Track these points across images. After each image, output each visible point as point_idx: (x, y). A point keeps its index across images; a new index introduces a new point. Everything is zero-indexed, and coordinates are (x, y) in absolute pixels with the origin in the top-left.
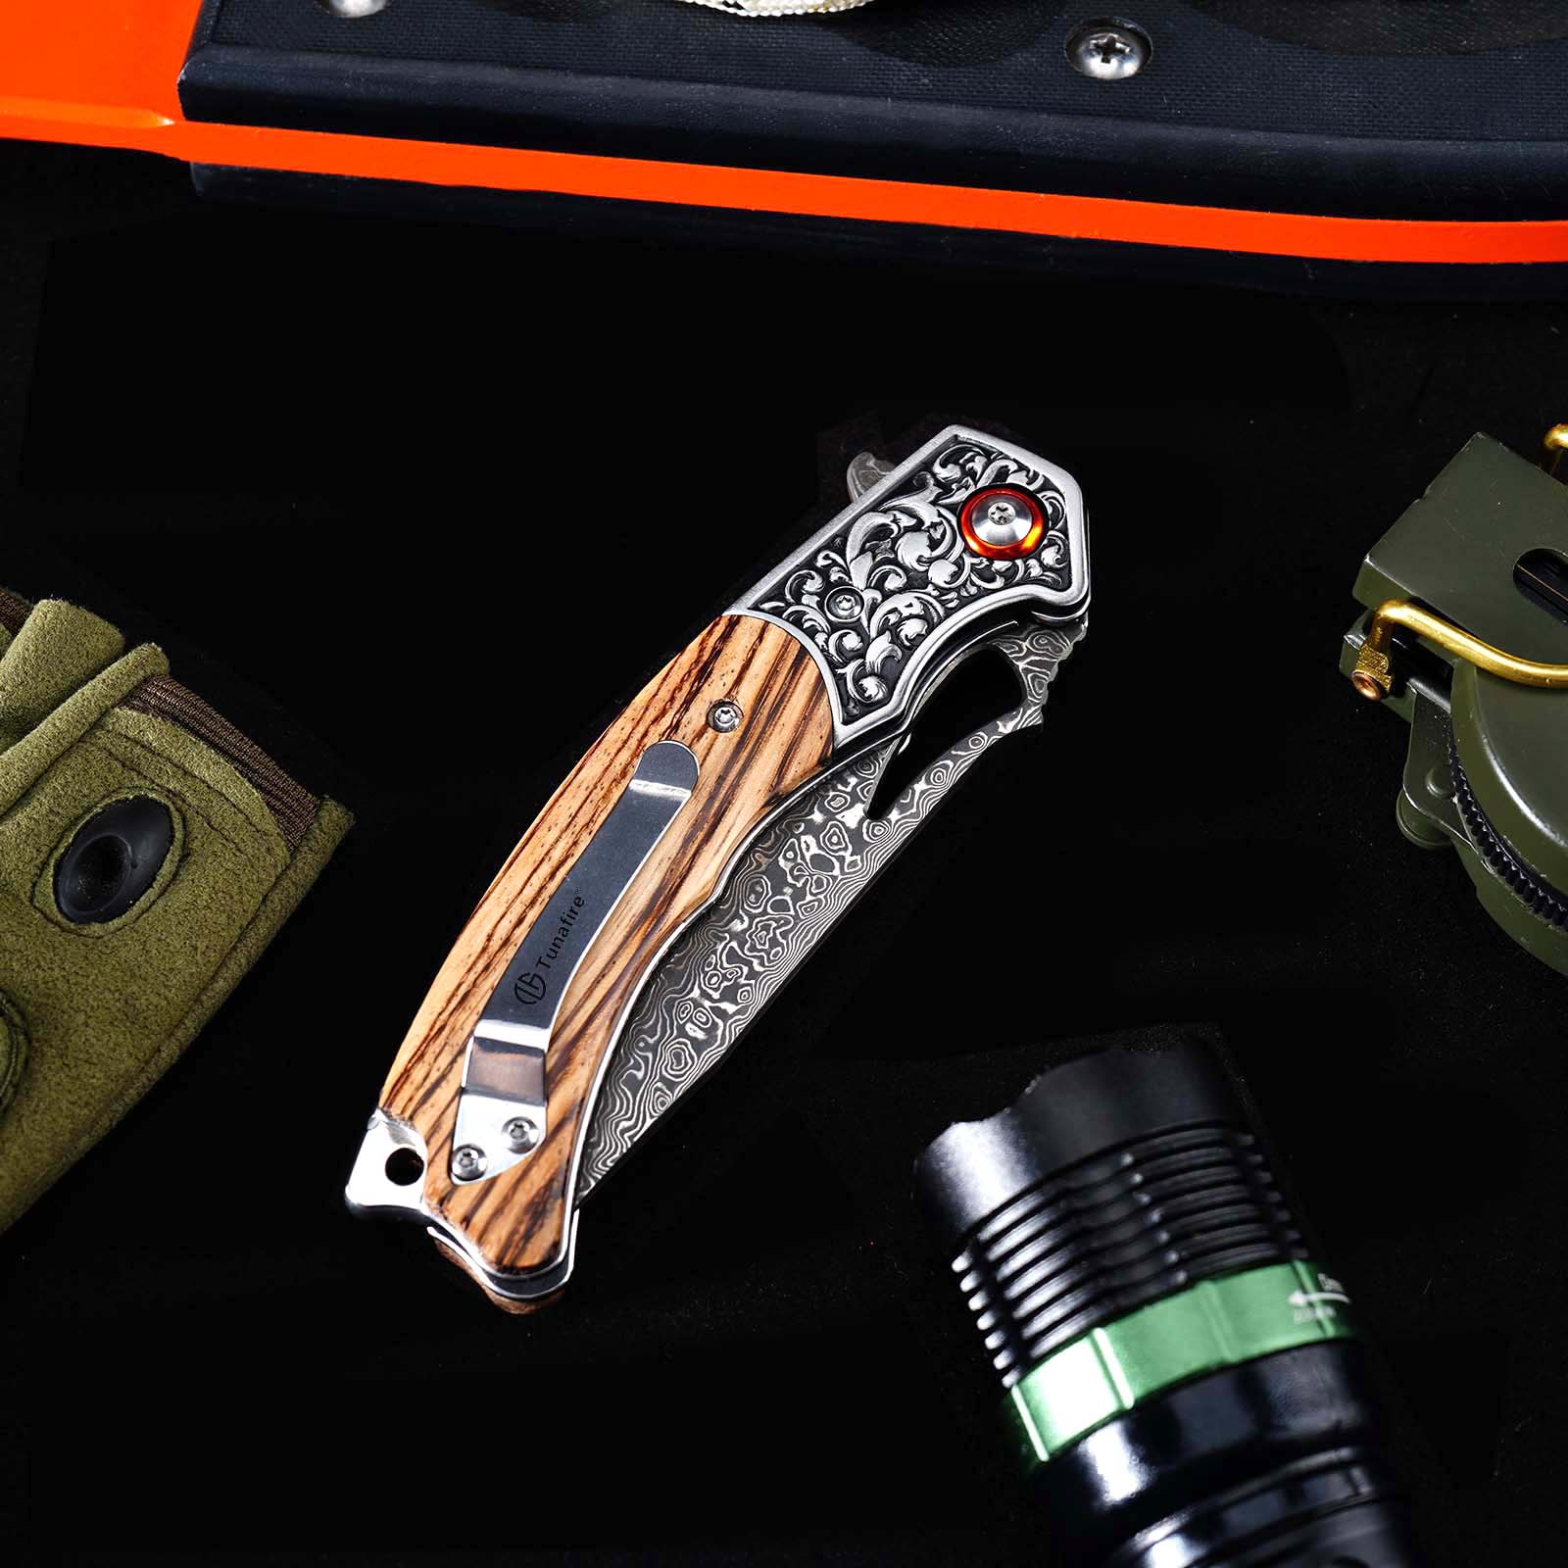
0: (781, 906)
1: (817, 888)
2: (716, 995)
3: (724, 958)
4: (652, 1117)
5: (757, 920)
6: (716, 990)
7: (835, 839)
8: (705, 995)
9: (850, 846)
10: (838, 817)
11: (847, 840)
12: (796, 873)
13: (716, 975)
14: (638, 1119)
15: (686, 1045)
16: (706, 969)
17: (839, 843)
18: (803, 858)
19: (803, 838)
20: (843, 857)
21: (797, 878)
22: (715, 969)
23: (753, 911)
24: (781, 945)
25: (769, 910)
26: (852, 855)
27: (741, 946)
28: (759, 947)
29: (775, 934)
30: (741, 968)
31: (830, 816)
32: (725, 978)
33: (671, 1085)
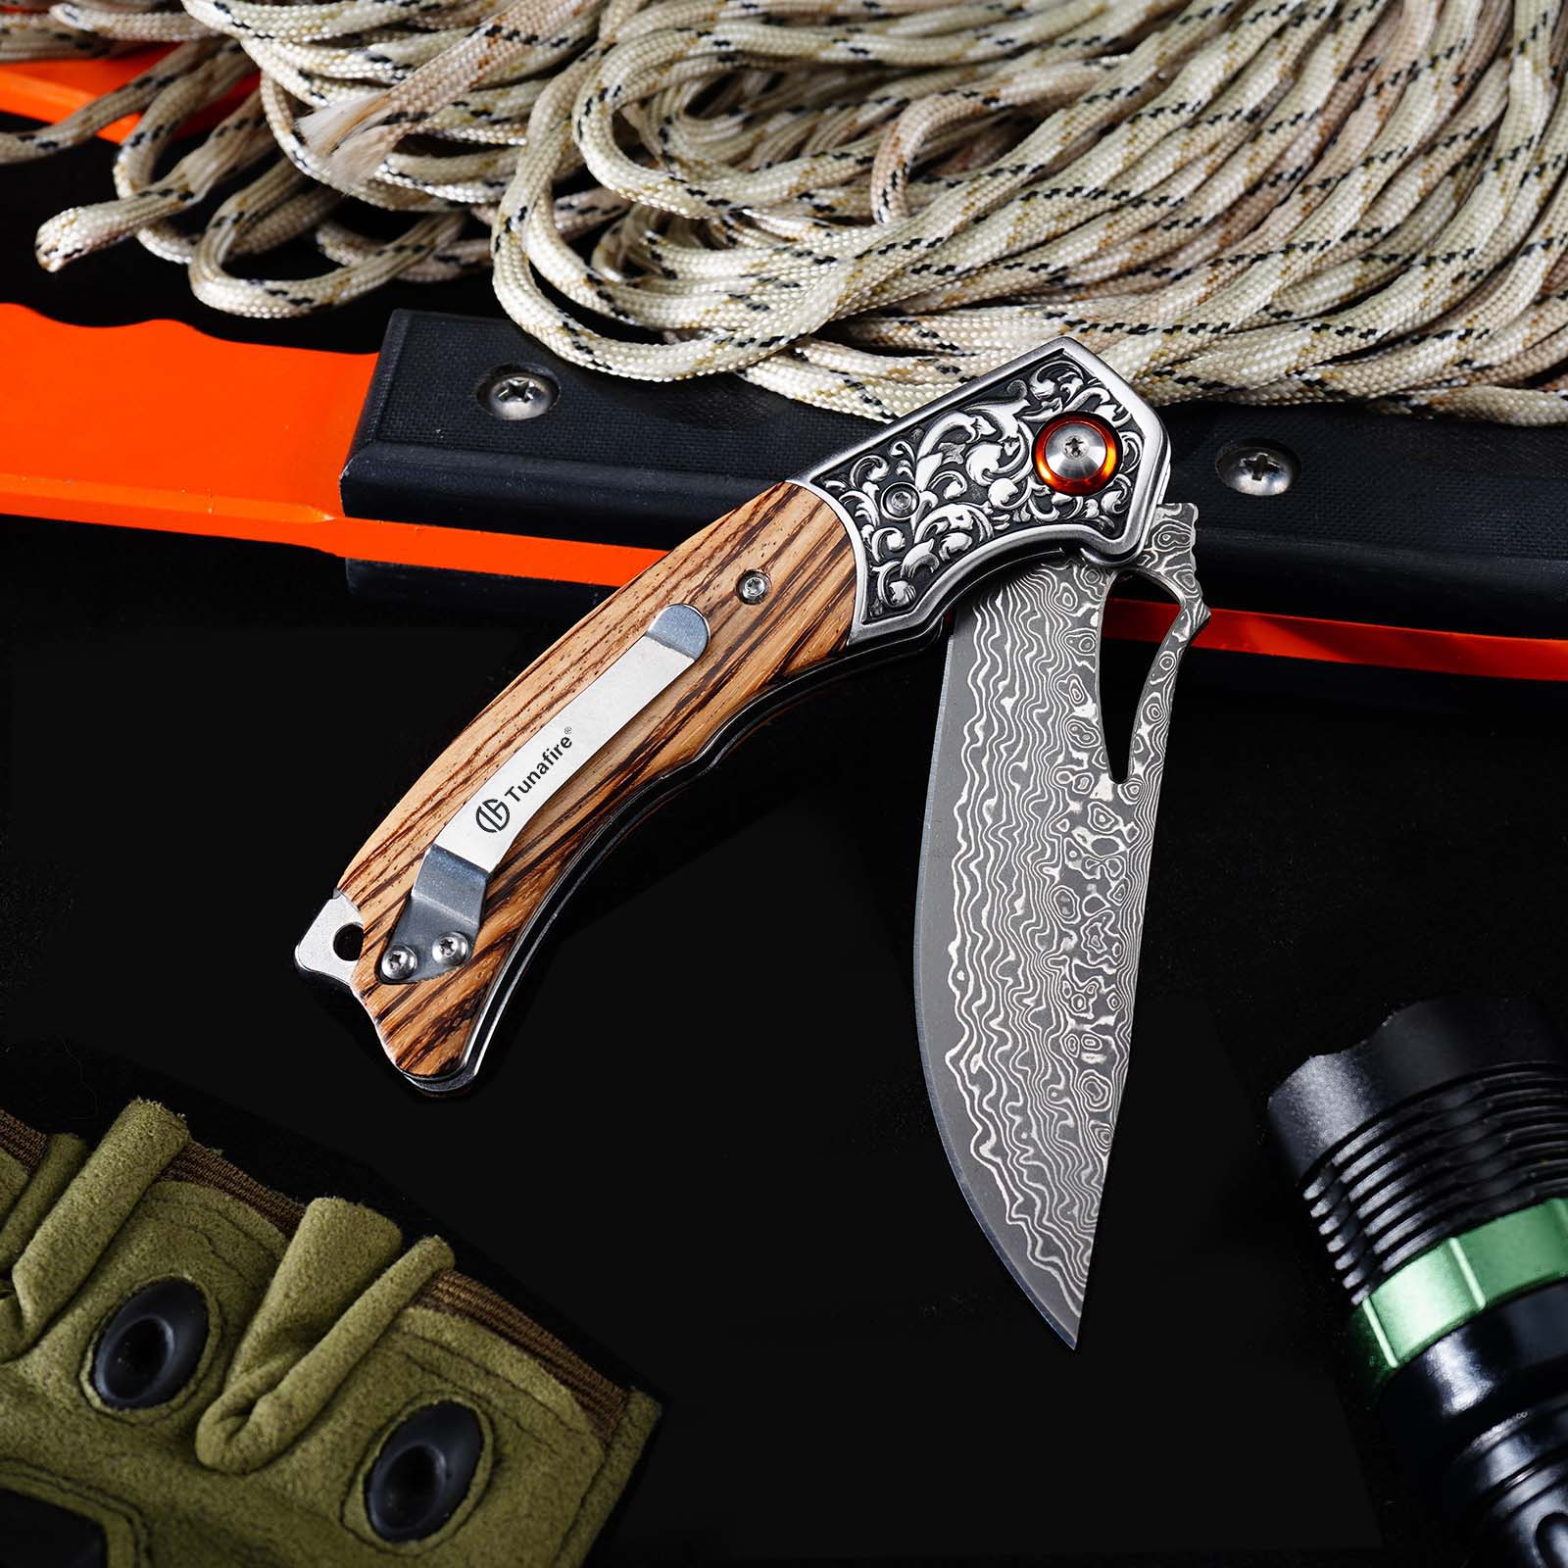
0: (1094, 905)
1: (1115, 871)
2: (1090, 1016)
3: (1076, 979)
4: (1104, 1154)
5: (1082, 928)
6: (1087, 1011)
7: (1102, 819)
8: (1080, 1020)
9: (1119, 818)
10: (1092, 796)
11: (1113, 813)
12: (1088, 868)
13: (1079, 998)
14: (1094, 1162)
15: (1093, 1074)
16: (1067, 997)
17: (1108, 820)
18: (1086, 851)
19: (1075, 833)
20: (1119, 830)
21: (1092, 872)
22: (1075, 993)
23: (1074, 923)
24: (1114, 940)
25: (1087, 914)
26: (1125, 826)
27: (1084, 959)
28: (1099, 952)
29: (1105, 933)
30: (1096, 980)
31: (1084, 799)
32: (1089, 997)
33: (1103, 1117)
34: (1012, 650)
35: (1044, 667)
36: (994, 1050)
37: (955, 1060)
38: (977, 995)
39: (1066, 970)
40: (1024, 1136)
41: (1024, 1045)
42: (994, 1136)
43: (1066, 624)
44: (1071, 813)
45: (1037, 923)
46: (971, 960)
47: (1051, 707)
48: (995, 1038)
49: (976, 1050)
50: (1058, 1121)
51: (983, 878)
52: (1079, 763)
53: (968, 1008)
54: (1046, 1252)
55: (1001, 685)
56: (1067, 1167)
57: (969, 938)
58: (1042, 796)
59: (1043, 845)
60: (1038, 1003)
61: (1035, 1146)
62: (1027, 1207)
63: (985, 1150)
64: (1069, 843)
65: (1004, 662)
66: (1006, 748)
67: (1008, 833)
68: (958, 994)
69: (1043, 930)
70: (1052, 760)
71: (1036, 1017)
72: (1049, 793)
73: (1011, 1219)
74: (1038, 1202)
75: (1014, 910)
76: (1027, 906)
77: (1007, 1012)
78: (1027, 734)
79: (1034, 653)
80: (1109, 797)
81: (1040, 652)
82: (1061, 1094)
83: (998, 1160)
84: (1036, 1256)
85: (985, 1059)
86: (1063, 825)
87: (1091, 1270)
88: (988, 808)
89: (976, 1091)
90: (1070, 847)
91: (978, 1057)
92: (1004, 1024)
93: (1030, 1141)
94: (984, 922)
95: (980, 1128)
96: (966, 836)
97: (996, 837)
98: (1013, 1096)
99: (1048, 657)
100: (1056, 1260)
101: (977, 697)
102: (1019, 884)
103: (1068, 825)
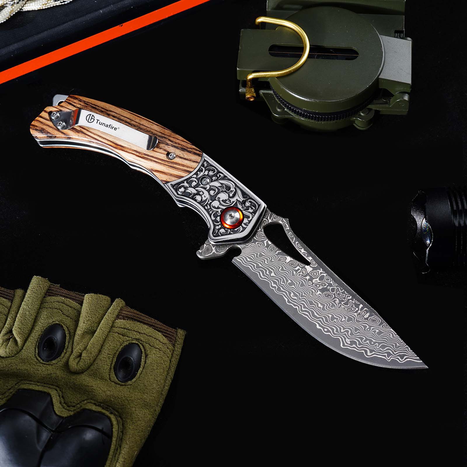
0: (333, 290)
1: (329, 280)
2: (357, 309)
3: (346, 306)
4: (390, 329)
5: (336, 296)
6: (355, 309)
8: (356, 312)
9: (318, 270)
10: (308, 272)
11: (316, 271)
12: (324, 285)
13: (351, 308)
14: (390, 333)
15: (370, 318)
16: (349, 311)
17: (316, 273)
18: (320, 283)
19: (313, 282)
20: (321, 272)
23: (333, 297)
24: (344, 292)
25: (334, 293)
26: (320, 270)
27: (343, 301)
28: (344, 296)
29: (341, 292)
30: (350, 302)
31: (308, 274)
33: (381, 323)
34: (262, 265)
35: (271, 261)
36: (348, 335)
37: (344, 345)
38: (333, 330)
39: (343, 307)
40: (372, 343)
41: (352, 328)
42: (368, 350)
43: (265, 249)
44: (308, 279)
45: (327, 305)
46: (324, 325)
47: (282, 266)
49: (345, 339)
50: (375, 333)
51: (308, 309)
52: (299, 269)
53: (334, 334)
54: (402, 358)
56: (387, 339)
57: (318, 322)
58: (300, 283)
59: (311, 291)
60: (345, 318)
61: (377, 342)
63: (369, 354)
64: (315, 285)
65: (263, 268)
66: (282, 282)
67: (302, 296)
68: (330, 333)
69: (330, 305)
70: (293, 275)
71: (348, 321)
72: (300, 281)
73: (389, 360)
74: (389, 351)
75: (320, 308)
76: (322, 304)
77: (342, 326)
79: (266, 261)
80: (311, 269)
81: (267, 259)
82: (370, 328)
83: (374, 353)
84: (401, 361)
85: (348, 339)
86: (310, 283)
88: (293, 296)
89: (354, 346)
90: (316, 285)
91: (347, 340)
92: (344, 329)
93: (375, 343)
94: (318, 316)
95: (363, 351)
96: (295, 305)
97: (301, 299)
98: (362, 339)
99: (270, 258)
100: (405, 357)
101: (266, 280)
102: (315, 302)
103: (311, 282)
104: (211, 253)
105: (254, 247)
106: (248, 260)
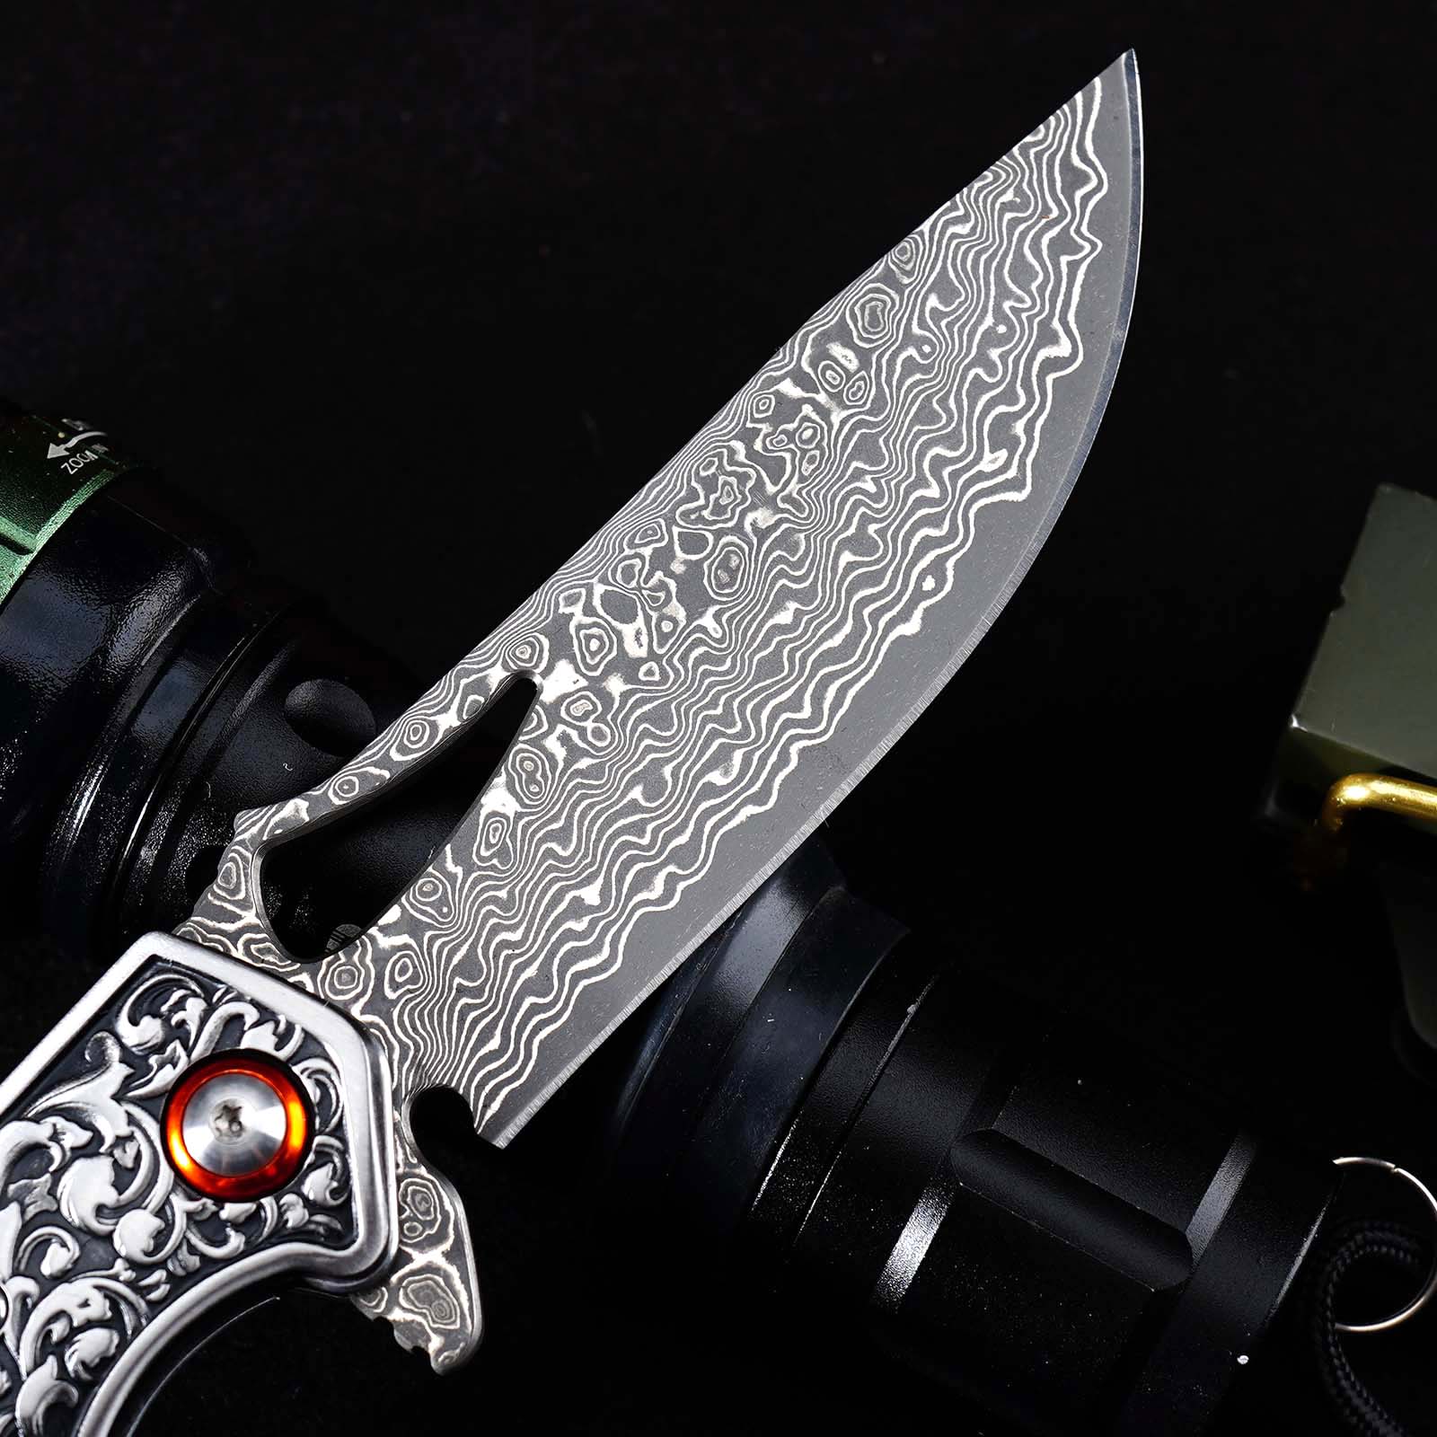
0: (693, 543)
1: (632, 566)
2: (807, 409)
3: (789, 468)
4: (921, 234)
5: (730, 524)
6: (807, 418)
7: (594, 645)
8: (824, 413)
9: (572, 631)
10: (583, 683)
11: (575, 642)
12: (662, 595)
13: (803, 442)
14: (942, 234)
15: (861, 338)
16: (817, 453)
17: (589, 638)
18: (648, 619)
19: (643, 652)
20: (585, 614)
21: (662, 586)
22: (804, 452)
23: (735, 539)
24: (700, 480)
25: (710, 538)
26: (572, 614)
27: (760, 483)
28: (733, 480)
29: (707, 498)
30: (765, 448)
31: (596, 686)
32: (790, 436)
33: (888, 278)
34: (529, 962)
35: (506, 905)
36: (960, 459)
37: (1017, 484)
38: (927, 544)
39: (794, 487)
40: (1002, 329)
41: (917, 436)
42: (1041, 356)
43: (432, 940)
44: (627, 681)
45: (782, 574)
46: (901, 594)
47: (542, 841)
48: (945, 473)
49: (981, 476)
50: (947, 314)
51: (803, 689)
52: (565, 739)
53: (951, 536)
54: (1082, 179)
55: (580, 926)
56: (979, 254)
57: (882, 624)
58: (646, 733)
59: (695, 667)
60: (858, 474)
61: (998, 309)
62: (1063, 244)
63: (1064, 349)
64: (661, 645)
65: (552, 954)
66: (641, 834)
67: (727, 720)
68: (950, 564)
69: (780, 559)
70: (595, 771)
71: (875, 458)
72: (634, 730)
73: (1094, 246)
74: (1045, 240)
75: (798, 615)
76: (777, 607)
77: (907, 493)
78: (601, 832)
79: (504, 936)
80: (563, 667)
81: (495, 930)
82: (919, 342)
83: (1056, 324)
84: (1097, 182)
85: (978, 458)
86: (650, 672)
87: (1043, 118)
88: (726, 773)
89: (1019, 427)
90: (664, 638)
91: (985, 466)
92: (921, 482)
93: (1000, 316)
94: (847, 628)
95: (1050, 379)
96: (784, 759)
97: (746, 727)
98: (979, 387)
99: (491, 914)
100: (1076, 161)
101: (625, 935)
102: (766, 643)
103: (644, 669)
104: (447, 1277)
105: (413, 1009)
106: (494, 1044)
